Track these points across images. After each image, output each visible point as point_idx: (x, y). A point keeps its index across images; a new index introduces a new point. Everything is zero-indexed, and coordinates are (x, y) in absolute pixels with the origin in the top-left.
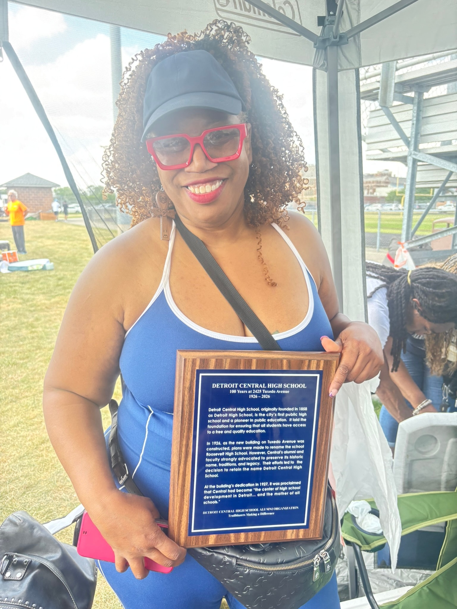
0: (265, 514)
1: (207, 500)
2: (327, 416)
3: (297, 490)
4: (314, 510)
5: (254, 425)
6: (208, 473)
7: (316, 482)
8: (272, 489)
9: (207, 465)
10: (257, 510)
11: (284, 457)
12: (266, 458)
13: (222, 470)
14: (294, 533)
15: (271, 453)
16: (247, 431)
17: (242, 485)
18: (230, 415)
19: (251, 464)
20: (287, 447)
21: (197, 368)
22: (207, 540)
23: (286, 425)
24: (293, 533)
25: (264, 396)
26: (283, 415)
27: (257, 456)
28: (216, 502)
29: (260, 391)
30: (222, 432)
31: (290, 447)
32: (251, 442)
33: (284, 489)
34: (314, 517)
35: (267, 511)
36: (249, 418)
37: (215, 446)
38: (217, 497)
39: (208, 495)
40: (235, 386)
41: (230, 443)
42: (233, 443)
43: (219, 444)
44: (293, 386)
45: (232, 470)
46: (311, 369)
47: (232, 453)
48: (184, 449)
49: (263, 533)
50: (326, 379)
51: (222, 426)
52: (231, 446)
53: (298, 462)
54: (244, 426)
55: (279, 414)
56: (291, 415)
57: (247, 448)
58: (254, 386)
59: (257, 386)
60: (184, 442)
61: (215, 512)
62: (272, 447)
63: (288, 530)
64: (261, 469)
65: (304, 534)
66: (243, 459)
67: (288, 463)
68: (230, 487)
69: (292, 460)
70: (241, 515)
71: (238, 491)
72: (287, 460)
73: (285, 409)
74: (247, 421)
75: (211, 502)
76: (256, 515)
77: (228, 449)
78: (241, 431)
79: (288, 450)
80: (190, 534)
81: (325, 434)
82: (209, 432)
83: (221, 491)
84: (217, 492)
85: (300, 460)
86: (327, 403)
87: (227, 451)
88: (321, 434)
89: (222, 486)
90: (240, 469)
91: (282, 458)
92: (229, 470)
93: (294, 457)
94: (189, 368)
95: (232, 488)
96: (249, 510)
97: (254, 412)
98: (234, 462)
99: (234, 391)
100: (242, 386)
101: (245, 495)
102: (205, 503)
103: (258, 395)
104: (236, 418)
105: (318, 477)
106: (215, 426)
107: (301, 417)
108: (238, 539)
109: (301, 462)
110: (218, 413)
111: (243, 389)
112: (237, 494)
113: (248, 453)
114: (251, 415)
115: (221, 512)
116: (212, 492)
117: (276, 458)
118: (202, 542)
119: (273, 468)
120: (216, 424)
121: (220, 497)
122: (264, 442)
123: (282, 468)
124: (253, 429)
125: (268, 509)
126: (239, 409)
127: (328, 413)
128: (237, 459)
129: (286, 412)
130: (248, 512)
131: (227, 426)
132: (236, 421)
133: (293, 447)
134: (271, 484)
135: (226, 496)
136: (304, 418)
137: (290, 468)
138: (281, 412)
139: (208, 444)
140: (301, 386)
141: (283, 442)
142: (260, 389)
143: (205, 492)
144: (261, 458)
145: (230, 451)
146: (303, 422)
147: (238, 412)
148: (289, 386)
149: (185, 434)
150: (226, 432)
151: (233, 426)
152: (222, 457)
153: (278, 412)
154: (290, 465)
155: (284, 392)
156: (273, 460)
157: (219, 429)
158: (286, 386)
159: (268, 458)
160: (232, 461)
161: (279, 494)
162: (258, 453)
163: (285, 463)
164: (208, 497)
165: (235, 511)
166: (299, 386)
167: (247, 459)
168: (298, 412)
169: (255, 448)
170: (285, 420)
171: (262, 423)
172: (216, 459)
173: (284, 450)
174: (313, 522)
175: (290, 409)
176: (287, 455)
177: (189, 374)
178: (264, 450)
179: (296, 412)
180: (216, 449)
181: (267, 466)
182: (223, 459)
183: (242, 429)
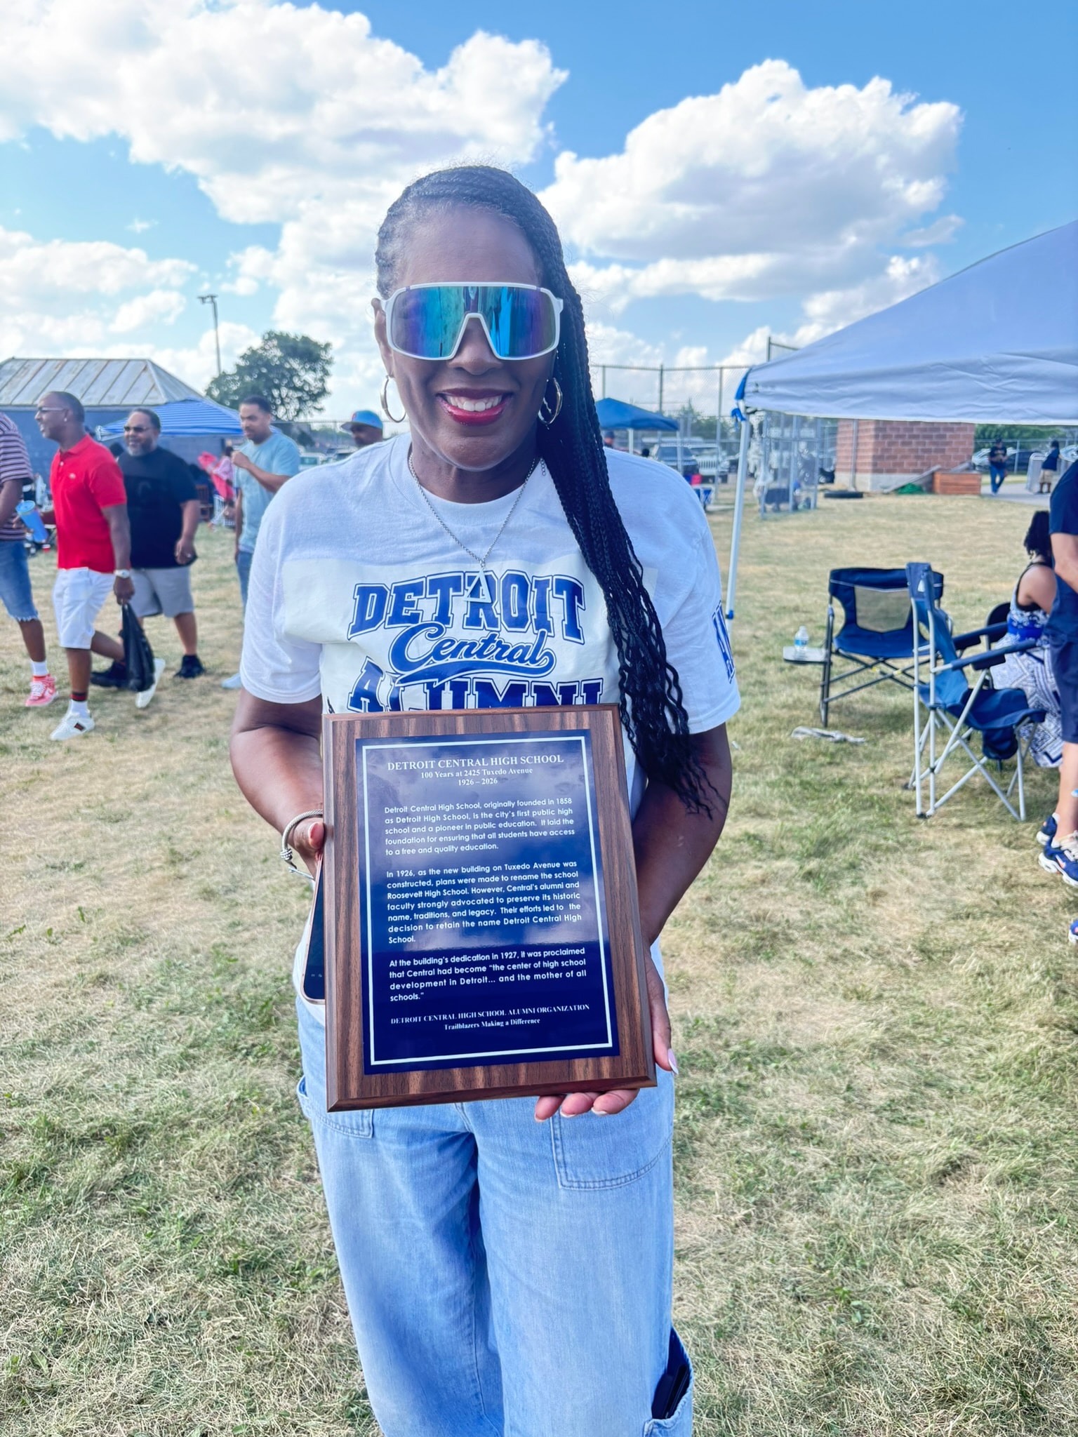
0: (520, 1021)
1: (396, 992)
2: (613, 812)
3: (579, 968)
4: (625, 1012)
5: (474, 836)
6: (395, 935)
8: (526, 966)
9: (390, 918)
10: (502, 1013)
11: (541, 898)
12: (506, 901)
13: (421, 927)
14: (591, 1064)
15: (514, 889)
16: (462, 848)
17: (465, 958)
18: (426, 818)
19: (478, 913)
20: (543, 875)
21: (357, 736)
22: (405, 1084)
23: (537, 834)
24: (587, 1066)
25: (487, 781)
26: (527, 813)
28: (415, 997)
29: (478, 771)
30: (413, 851)
31: (550, 876)
32: (472, 869)
33: (553, 965)
34: (627, 1029)
35: (523, 1016)
36: (462, 822)
37: (402, 879)
38: (416, 985)
39: (397, 981)
40: (429, 765)
41: (432, 871)
42: (438, 872)
43: (411, 874)
44: (538, 759)
45: (442, 926)
46: (568, 728)
47: (438, 893)
48: (343, 889)
49: (523, 1067)
50: (600, 745)
51: (412, 840)
52: (434, 878)
53: (572, 906)
54: (455, 838)
55: (519, 813)
56: (543, 813)
57: (466, 881)
58: (466, 763)
59: (470, 763)
60: (344, 875)
61: (415, 1019)
62: (515, 878)
63: (574, 1060)
64: (498, 922)
65: (613, 1068)
66: (460, 903)
67: (552, 908)
68: (441, 963)
69: (560, 902)
70: (471, 1026)
71: (457, 971)
72: (548, 903)
73: (529, 803)
74: (458, 828)
75: (406, 998)
76: (501, 1024)
77: (429, 883)
78: (451, 848)
79: (548, 882)
80: (368, 1069)
81: (615, 850)
82: (389, 852)
83: (424, 973)
84: (415, 974)
85: (575, 901)
86: (609, 789)
87: (426, 888)
88: (609, 847)
89: (425, 961)
90: (457, 925)
91: (537, 898)
92: (435, 927)
93: (563, 897)
94: (344, 738)
95: (445, 966)
96: (485, 1014)
97: (470, 812)
98: (443, 910)
99: (430, 775)
100: (443, 764)
101: (473, 980)
102: (393, 999)
103: (475, 779)
104: (438, 823)
105: (620, 939)
106: (399, 841)
107: (563, 817)
108: (470, 1081)
109: (578, 907)
110: (403, 815)
111: (446, 770)
112: (457, 977)
113: (469, 891)
114: (466, 817)
115: (427, 1018)
116: (405, 974)
117: (525, 899)
118: (395, 1088)
119: (523, 921)
120: (402, 836)
121: (422, 985)
122: (500, 868)
124: (473, 842)
125: (526, 1011)
126: (442, 807)
128: (449, 905)
129: (532, 808)
130: (484, 1019)
131: (423, 840)
132: (438, 829)
134: (523, 954)
135: (435, 984)
136: (570, 817)
137: (558, 919)
138: (524, 809)
139: (390, 875)
140: (553, 759)
141: (536, 866)
142: (477, 768)
143: (392, 975)
144: (495, 900)
145: (433, 889)
146: (568, 827)
147: (441, 813)
149: (344, 859)
150: (421, 851)
151: (434, 839)
152: (419, 900)
153: (515, 809)
154: (556, 913)
155: (522, 771)
156: (523, 904)
157: (407, 846)
158: (525, 760)
159: (509, 900)
160: (439, 907)
161: (544, 976)
162: (489, 890)
163: (546, 909)
164: (398, 987)
165: (457, 1016)
166: (549, 759)
167: (469, 903)
168: (557, 806)
169: (481, 880)
170: (532, 823)
171: (488, 831)
172: (408, 905)
173: (538, 882)
174: (627, 1040)
175: (539, 803)
176: (546, 892)
177: (343, 748)
178: (500, 884)
179: (552, 808)
180: (405, 884)
181: (510, 916)
182: (421, 905)
183: (451, 843)
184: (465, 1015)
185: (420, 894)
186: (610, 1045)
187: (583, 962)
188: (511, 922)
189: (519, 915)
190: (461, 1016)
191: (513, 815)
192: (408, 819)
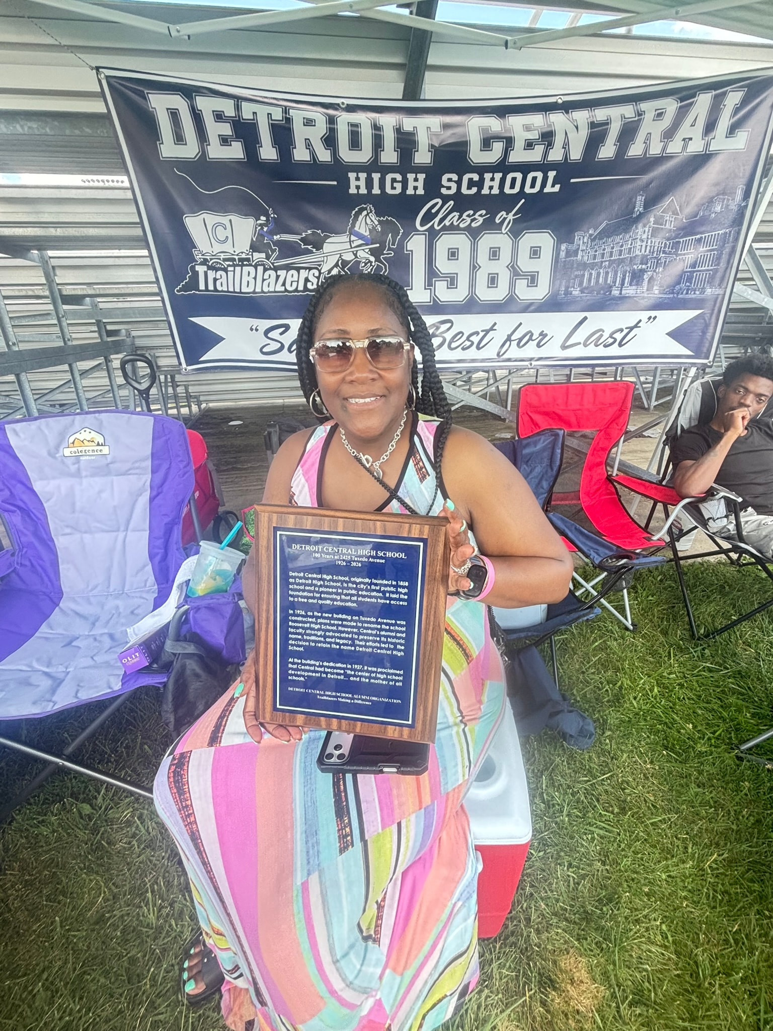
0: (360, 702)
1: (292, 675)
2: (434, 595)
3: (398, 681)
4: (422, 708)
5: (343, 597)
6: (292, 645)
8: (367, 674)
9: (290, 636)
10: (350, 696)
11: (380, 639)
12: (359, 637)
13: (307, 644)
14: (397, 730)
15: (365, 631)
16: (335, 603)
17: (332, 664)
18: (314, 582)
19: (342, 642)
20: (384, 626)
21: (274, 525)
22: (294, 719)
24: (395, 730)
25: (354, 564)
26: (378, 588)
27: (347, 632)
28: (302, 679)
29: (349, 557)
30: (306, 600)
31: (388, 627)
32: (340, 616)
34: (421, 716)
35: (363, 700)
36: (336, 587)
37: (298, 615)
38: (303, 673)
39: (292, 669)
40: (318, 548)
41: (316, 613)
42: (320, 614)
43: (303, 613)
44: (389, 554)
45: (319, 645)
46: (413, 536)
47: (318, 626)
49: (359, 723)
50: (433, 550)
51: (305, 594)
52: (317, 618)
53: (399, 647)
54: (331, 597)
55: (373, 587)
56: (388, 589)
57: (336, 622)
58: (342, 550)
59: (345, 551)
60: (264, 607)
61: (302, 690)
62: (366, 625)
63: (389, 726)
64: (353, 648)
65: (410, 734)
66: (331, 634)
67: (387, 646)
68: (318, 664)
69: (392, 643)
70: (332, 699)
71: (327, 670)
72: (384, 643)
73: (380, 582)
74: (334, 590)
75: (297, 678)
76: (349, 701)
77: (314, 620)
78: (328, 602)
79: (386, 630)
80: (275, 709)
81: (432, 618)
82: (291, 599)
83: (307, 668)
84: (303, 667)
85: (401, 645)
87: (312, 622)
88: (428, 617)
89: (308, 662)
90: (329, 646)
91: (378, 639)
92: (316, 645)
93: (394, 640)
94: (266, 525)
95: (320, 666)
96: (341, 695)
97: (342, 582)
98: (321, 636)
99: (318, 555)
100: (327, 549)
101: (335, 677)
102: (290, 678)
103: (347, 562)
104: (321, 586)
106: (297, 593)
107: (401, 593)
108: (330, 725)
109: (403, 648)
110: (300, 578)
112: (327, 673)
113: (337, 628)
114: (339, 584)
115: (308, 691)
116: (297, 667)
117: (371, 638)
118: (290, 720)
119: (367, 650)
120: (299, 590)
121: (306, 674)
122: (357, 618)
123: (379, 651)
124: (341, 600)
125: (364, 697)
126: (325, 576)
127: (435, 591)
128: (325, 634)
129: (381, 585)
130: (340, 697)
131: (312, 595)
132: (321, 589)
133: (391, 628)
134: (366, 668)
135: (314, 674)
136: (405, 594)
137: (389, 652)
138: (376, 585)
139: (291, 612)
140: (399, 555)
141: (379, 620)
142: (349, 554)
143: (290, 666)
144: (352, 636)
145: (316, 623)
146: (403, 600)
147: (324, 580)
148: (384, 554)
150: (310, 601)
151: (319, 595)
152: (307, 628)
153: (371, 584)
154: (388, 649)
155: (378, 561)
156: (369, 641)
157: (302, 597)
158: (380, 554)
159: (361, 637)
160: (319, 634)
161: (376, 681)
162: (349, 630)
163: (383, 645)
164: (293, 672)
165: (324, 692)
166: (397, 555)
167: (336, 635)
168: (397, 586)
169: (344, 623)
170: (381, 595)
171: (352, 595)
172: (300, 630)
173: (381, 630)
174: (421, 722)
175: (386, 582)
176: (384, 636)
177: (266, 531)
178: (356, 627)
179: (394, 586)
180: (300, 619)
181: (361, 646)
182: (308, 632)
183: (329, 599)
184: (329, 693)
185: (308, 625)
186: (410, 722)
187: (401, 678)
188: (361, 649)
189: (366, 646)
190: (327, 693)
191: (369, 587)
192: (303, 581)
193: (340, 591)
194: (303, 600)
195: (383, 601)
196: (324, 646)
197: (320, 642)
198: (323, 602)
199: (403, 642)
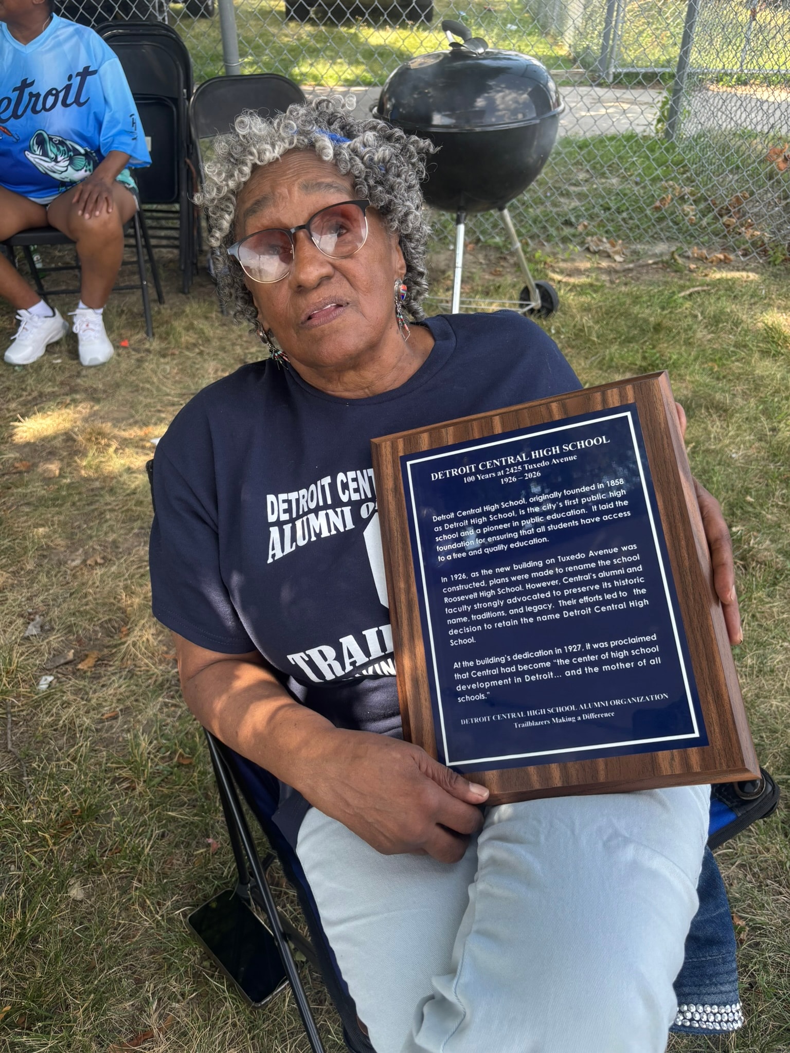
0: (592, 716)
1: (462, 694)
2: (672, 486)
3: (652, 656)
4: (710, 698)
5: (523, 532)
6: (455, 637)
7: (693, 632)
8: (593, 658)
9: (449, 622)
10: (573, 708)
11: (601, 586)
12: (563, 593)
13: (479, 628)
14: (677, 757)
15: (571, 580)
16: (512, 546)
17: (527, 655)
18: (473, 521)
19: (536, 609)
20: (601, 563)
21: (401, 454)
24: (672, 759)
25: (529, 476)
26: (576, 502)
27: (542, 590)
28: (482, 696)
29: (520, 467)
30: (464, 555)
31: (608, 562)
32: (524, 565)
33: (622, 654)
34: (714, 715)
35: (596, 710)
36: (508, 520)
37: (457, 583)
38: (482, 685)
39: (462, 682)
40: (470, 469)
41: (484, 572)
42: (490, 572)
43: (464, 577)
44: (582, 444)
45: (500, 625)
46: (611, 407)
47: (492, 592)
48: (403, 597)
49: (601, 762)
50: (648, 418)
51: (462, 544)
52: (487, 578)
53: (636, 591)
54: (504, 537)
55: (568, 503)
56: (593, 498)
57: (519, 577)
58: (506, 461)
59: (511, 460)
61: (484, 719)
62: (570, 569)
63: (660, 753)
64: (558, 616)
65: (703, 759)
66: (515, 600)
67: (615, 595)
68: (504, 661)
69: (622, 588)
70: (541, 723)
71: (521, 668)
72: (610, 591)
73: (577, 491)
74: (505, 526)
75: (473, 698)
76: (573, 719)
77: (483, 584)
78: (500, 547)
79: (607, 568)
81: (680, 525)
82: (441, 559)
83: (487, 672)
84: (479, 674)
85: (640, 586)
86: (665, 462)
87: (481, 589)
88: (672, 526)
89: (487, 661)
90: (516, 622)
91: (597, 587)
92: (493, 626)
93: (625, 582)
94: (389, 457)
95: (508, 664)
96: (555, 710)
97: (516, 509)
98: (499, 608)
99: (472, 479)
100: (484, 466)
101: (538, 676)
102: (460, 700)
103: (517, 475)
104: (485, 525)
105: (695, 620)
106: (449, 547)
107: (615, 499)
108: (547, 778)
109: (644, 591)
110: (450, 521)
111: (487, 471)
112: (521, 674)
113: (524, 587)
114: (512, 514)
115: (496, 718)
116: (470, 675)
117: (584, 589)
119: (583, 612)
120: (451, 542)
121: (487, 685)
122: (552, 561)
123: (603, 609)
124: (521, 539)
125: (597, 705)
126: (487, 508)
127: (672, 480)
128: (505, 603)
129: (580, 495)
130: (554, 715)
131: (472, 542)
133: (615, 561)
134: (588, 646)
135: (500, 682)
136: (622, 499)
137: (622, 606)
138: (572, 497)
139: (444, 580)
140: (598, 441)
141: (591, 554)
142: (518, 463)
143: (457, 676)
144: (552, 594)
145: (487, 588)
146: (623, 509)
147: (487, 514)
148: (573, 446)
150: (472, 553)
151: (483, 540)
152: (474, 601)
153: (564, 497)
154: (619, 600)
155: (566, 459)
156: (582, 595)
157: (458, 551)
158: (567, 448)
159: (567, 592)
160: (496, 606)
161: (613, 667)
162: (544, 584)
163: (608, 597)
164: (464, 687)
165: (525, 713)
166: (594, 442)
167: (524, 599)
168: (608, 489)
169: (534, 575)
170: (583, 511)
171: (537, 525)
172: (465, 607)
173: (598, 570)
174: (717, 730)
175: (587, 489)
176: (606, 579)
177: (390, 467)
178: (555, 576)
179: (602, 491)
180: (460, 587)
181: (570, 608)
182: (478, 606)
183: (501, 542)
184: (535, 713)
185: (475, 595)
186: (696, 734)
187: (656, 649)
188: (571, 614)
189: (579, 607)
190: (530, 713)
191: (561, 505)
192: (456, 525)
193: (515, 524)
194: (459, 555)
195: (589, 521)
196: (508, 624)
197: (499, 619)
198: (493, 549)
199: (641, 580)
